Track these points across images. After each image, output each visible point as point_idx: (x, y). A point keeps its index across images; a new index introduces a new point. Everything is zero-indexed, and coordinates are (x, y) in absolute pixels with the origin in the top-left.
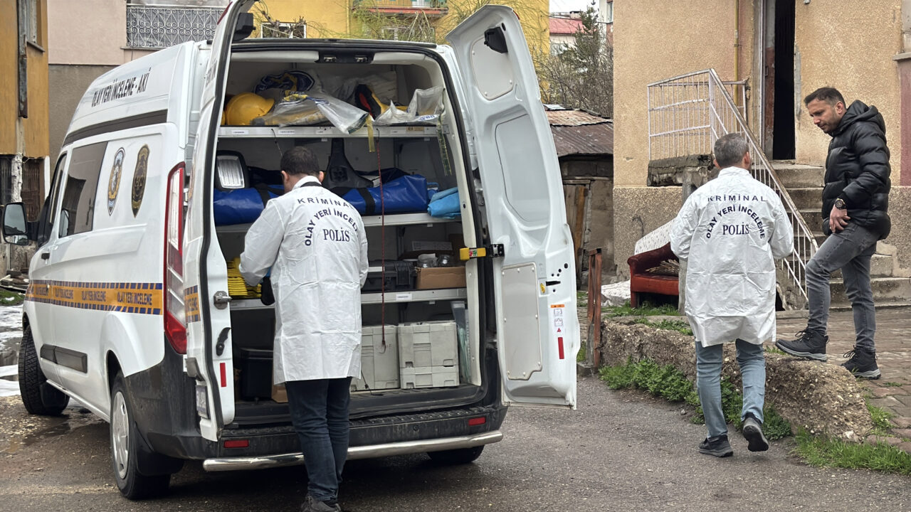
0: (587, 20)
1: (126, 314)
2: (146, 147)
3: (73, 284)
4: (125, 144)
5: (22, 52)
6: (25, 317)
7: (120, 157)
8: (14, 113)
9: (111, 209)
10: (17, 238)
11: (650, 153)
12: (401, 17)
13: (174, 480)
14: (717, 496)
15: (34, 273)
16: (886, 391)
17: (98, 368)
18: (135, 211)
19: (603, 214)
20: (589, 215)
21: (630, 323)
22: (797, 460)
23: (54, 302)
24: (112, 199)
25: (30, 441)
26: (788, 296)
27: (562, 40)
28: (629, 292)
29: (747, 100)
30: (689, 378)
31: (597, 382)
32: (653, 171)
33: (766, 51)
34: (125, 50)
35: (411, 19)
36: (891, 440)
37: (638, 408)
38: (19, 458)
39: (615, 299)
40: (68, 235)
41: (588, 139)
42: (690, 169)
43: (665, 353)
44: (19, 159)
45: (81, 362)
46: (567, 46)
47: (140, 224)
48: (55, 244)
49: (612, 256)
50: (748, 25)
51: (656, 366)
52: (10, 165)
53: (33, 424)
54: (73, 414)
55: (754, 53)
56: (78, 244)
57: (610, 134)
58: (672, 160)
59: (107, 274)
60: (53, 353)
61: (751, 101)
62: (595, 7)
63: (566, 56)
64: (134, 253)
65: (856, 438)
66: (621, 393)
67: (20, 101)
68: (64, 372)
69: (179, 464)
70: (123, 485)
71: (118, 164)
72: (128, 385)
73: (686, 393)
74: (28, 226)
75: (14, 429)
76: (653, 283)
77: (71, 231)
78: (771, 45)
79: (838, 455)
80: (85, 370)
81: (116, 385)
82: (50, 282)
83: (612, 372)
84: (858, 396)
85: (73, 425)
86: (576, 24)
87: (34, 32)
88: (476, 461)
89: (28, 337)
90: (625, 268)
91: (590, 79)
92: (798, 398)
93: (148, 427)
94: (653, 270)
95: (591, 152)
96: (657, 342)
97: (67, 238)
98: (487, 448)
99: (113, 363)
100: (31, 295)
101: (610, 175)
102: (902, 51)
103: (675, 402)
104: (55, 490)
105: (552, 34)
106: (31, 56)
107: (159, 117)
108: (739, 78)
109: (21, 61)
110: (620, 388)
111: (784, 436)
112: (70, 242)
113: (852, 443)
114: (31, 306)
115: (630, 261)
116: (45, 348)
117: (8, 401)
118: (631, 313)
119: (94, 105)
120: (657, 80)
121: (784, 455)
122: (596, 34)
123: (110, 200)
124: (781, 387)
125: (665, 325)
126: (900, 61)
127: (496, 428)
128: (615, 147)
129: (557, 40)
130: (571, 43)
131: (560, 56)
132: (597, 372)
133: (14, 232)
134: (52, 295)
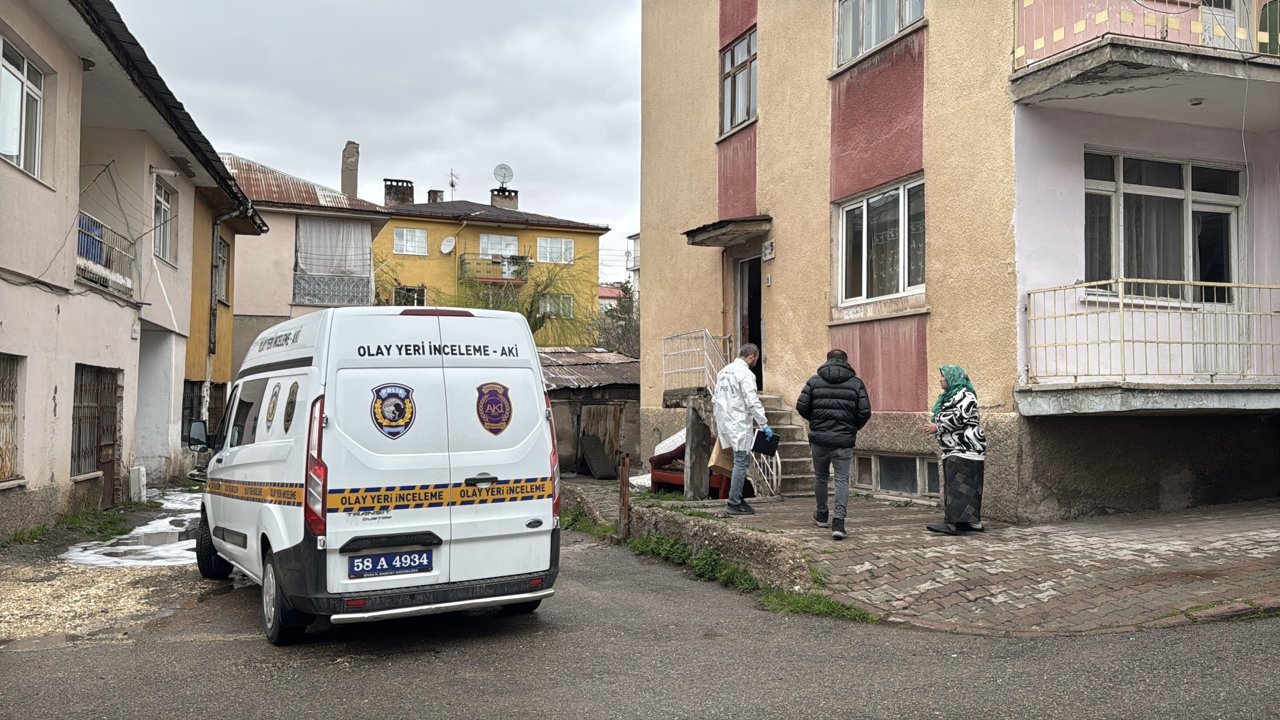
0: (625, 288)
1: (276, 506)
2: (296, 383)
3: (239, 482)
4: (281, 381)
5: (214, 307)
6: (203, 505)
7: (277, 389)
8: (205, 351)
9: (268, 427)
10: (199, 447)
11: (665, 385)
12: (494, 284)
13: (308, 629)
14: (706, 636)
15: (211, 473)
16: (823, 556)
17: (254, 544)
18: (286, 430)
19: (633, 426)
20: (623, 427)
21: (649, 506)
22: (762, 607)
23: (224, 495)
24: (269, 421)
25: (202, 599)
26: (758, 487)
27: (607, 301)
28: (650, 482)
29: (730, 350)
30: (689, 547)
31: (626, 549)
32: (667, 398)
33: (742, 317)
34: (292, 305)
35: (502, 286)
36: (826, 592)
37: (653, 568)
38: (192, 612)
39: (641, 487)
40: (237, 445)
41: (624, 373)
42: (692, 397)
43: (673, 529)
44: (208, 384)
45: (242, 540)
46: (611, 306)
47: (289, 440)
48: (227, 452)
49: (640, 455)
50: (731, 299)
51: (666, 538)
52: (200, 388)
53: (207, 585)
54: (237, 577)
55: (735, 318)
56: (243, 453)
57: (639, 370)
58: (680, 390)
59: (265, 475)
60: (223, 533)
61: (733, 350)
62: (631, 280)
63: (610, 313)
64: (285, 461)
65: (802, 591)
66: (642, 557)
67: (210, 341)
68: (229, 547)
69: (312, 618)
70: (270, 634)
71: (275, 395)
72: (276, 558)
73: (687, 558)
74: (208, 437)
75: (191, 589)
76: (668, 476)
77: (239, 443)
78: (746, 312)
79: (790, 604)
80: (245, 547)
81: (267, 558)
82: (222, 480)
83: (636, 542)
84: (803, 560)
85: (237, 586)
86: (617, 291)
87: (224, 292)
88: (536, 610)
89: (204, 519)
90: (648, 465)
91: (626, 329)
92: (763, 562)
93: (289, 592)
94: (667, 466)
95: (626, 382)
96: (668, 520)
97: (236, 448)
98: (543, 601)
99: (265, 542)
100: (208, 489)
101: (638, 398)
102: (832, 319)
103: (679, 564)
104: (219, 637)
105: (600, 297)
106: (220, 310)
107: (307, 362)
108: (725, 334)
109: (213, 313)
110: (642, 553)
111: (754, 589)
112: (238, 451)
113: (799, 594)
114: (208, 496)
115: (651, 460)
116: (217, 529)
117: (188, 567)
118: (651, 497)
119: (260, 351)
120: (670, 334)
121: (753, 604)
122: (631, 298)
123: (268, 421)
124: (751, 554)
125: (673, 508)
126: (830, 327)
127: (549, 586)
128: (642, 380)
129: (602, 301)
130: (614, 303)
131: (606, 313)
132: (625, 541)
133: (198, 442)
134: (223, 490)
